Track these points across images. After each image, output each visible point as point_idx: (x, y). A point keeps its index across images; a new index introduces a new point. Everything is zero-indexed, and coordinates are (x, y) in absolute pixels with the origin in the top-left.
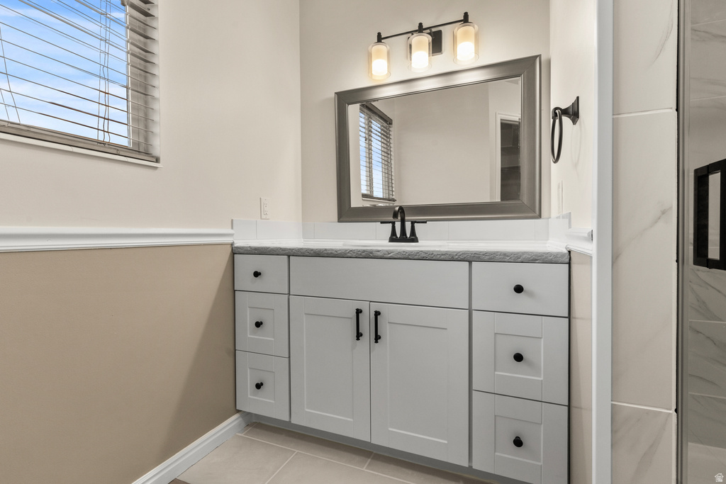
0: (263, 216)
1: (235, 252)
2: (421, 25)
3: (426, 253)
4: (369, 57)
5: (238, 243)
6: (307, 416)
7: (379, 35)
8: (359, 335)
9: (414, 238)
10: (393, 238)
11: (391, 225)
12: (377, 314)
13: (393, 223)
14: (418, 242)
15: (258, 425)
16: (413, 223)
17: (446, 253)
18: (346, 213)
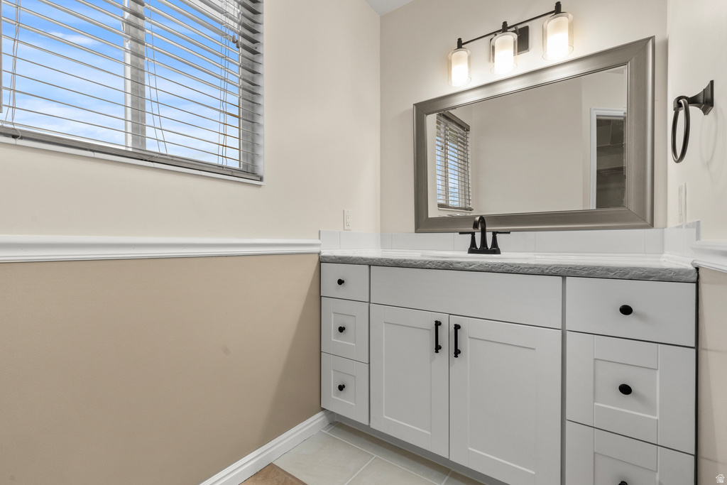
0: (346, 228)
1: (322, 260)
2: (505, 23)
3: (511, 265)
4: (449, 64)
5: (325, 253)
6: (385, 423)
7: (460, 40)
8: (438, 348)
9: (495, 250)
10: (473, 249)
11: (470, 235)
12: (457, 327)
13: (473, 234)
14: (499, 253)
15: (339, 424)
16: (494, 234)
17: (535, 267)
18: (424, 223)
